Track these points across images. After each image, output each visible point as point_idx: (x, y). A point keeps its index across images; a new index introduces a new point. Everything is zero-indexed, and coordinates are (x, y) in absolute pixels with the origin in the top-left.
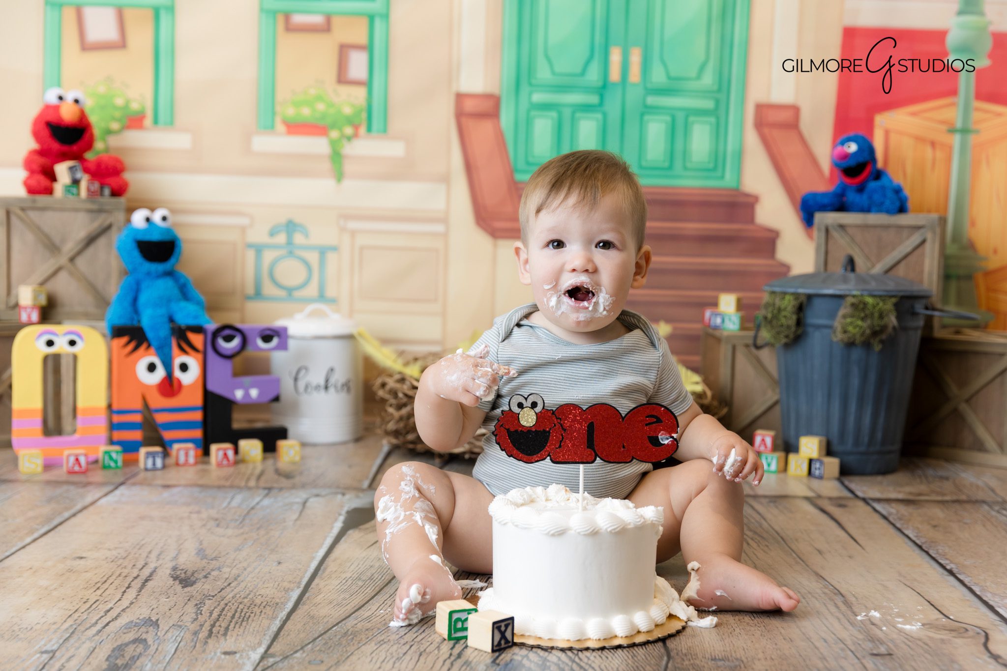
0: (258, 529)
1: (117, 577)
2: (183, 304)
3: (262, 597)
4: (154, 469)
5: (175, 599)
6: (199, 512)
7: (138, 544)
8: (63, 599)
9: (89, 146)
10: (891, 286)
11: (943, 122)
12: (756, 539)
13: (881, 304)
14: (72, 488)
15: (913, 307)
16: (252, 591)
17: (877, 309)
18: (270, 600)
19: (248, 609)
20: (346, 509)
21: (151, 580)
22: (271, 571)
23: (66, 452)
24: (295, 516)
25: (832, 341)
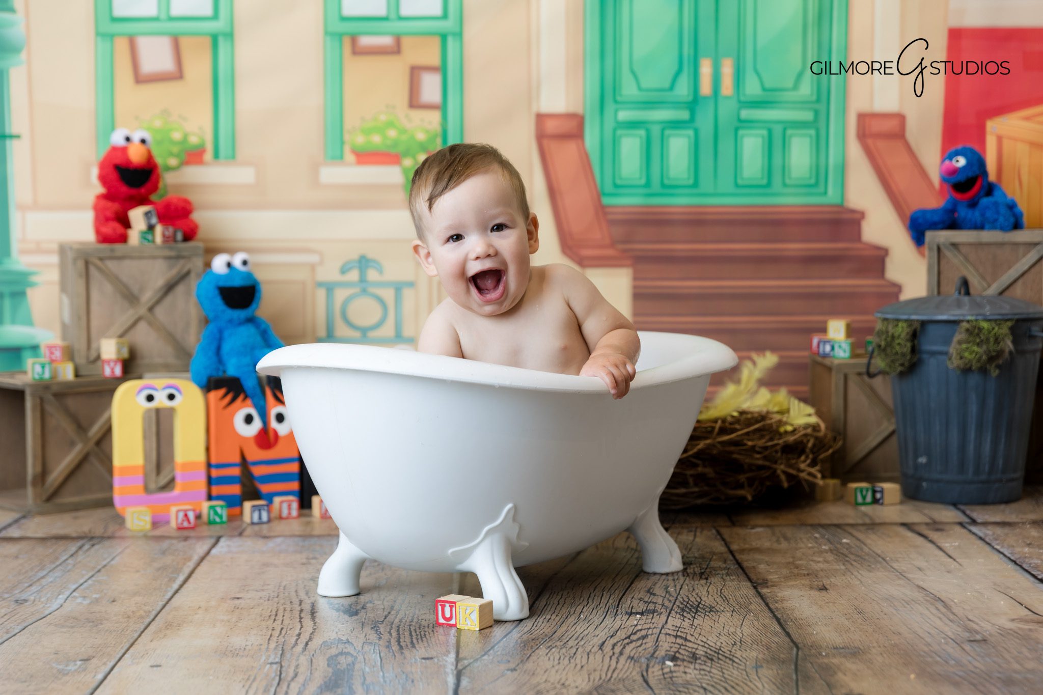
4: (260, 523)
9: (155, 188)
10: (1006, 309)
13: (996, 329)
15: (1029, 330)
16: (413, 617)
17: (993, 333)
21: (317, 612)
25: (947, 368)
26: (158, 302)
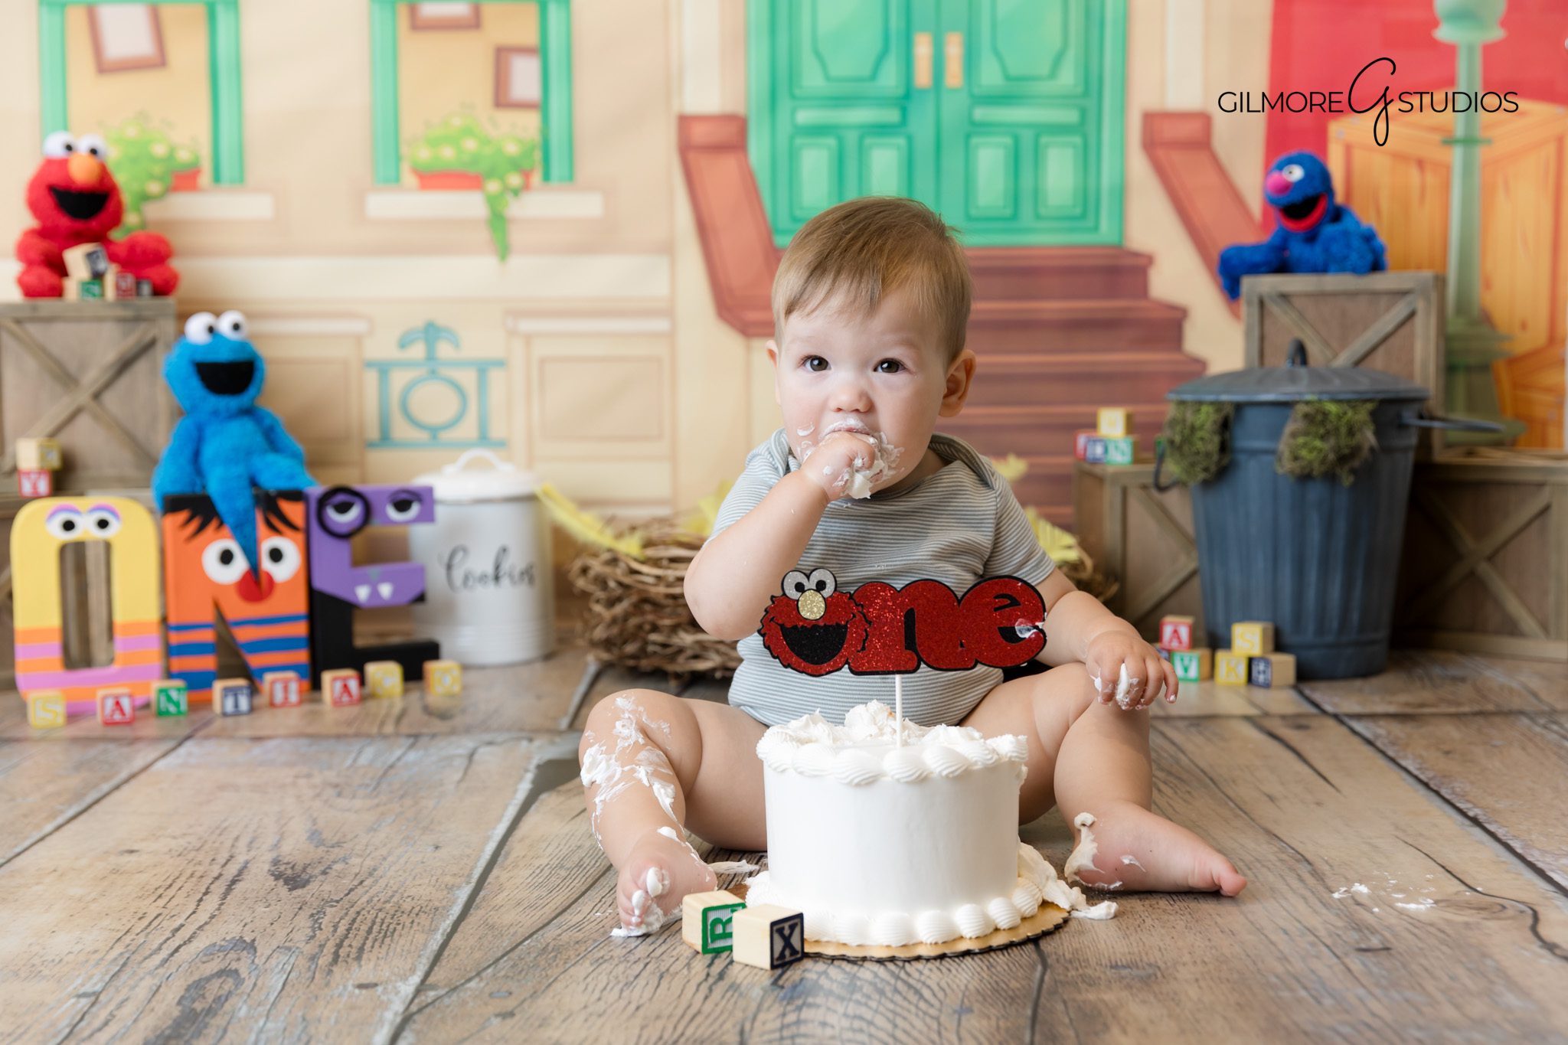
0: (402, 797)
1: (187, 879)
2: (271, 457)
3: (413, 899)
4: (237, 713)
5: (278, 907)
6: (309, 776)
7: (217, 828)
8: (107, 915)
9: (116, 220)
10: (1364, 385)
11: (1434, 129)
12: (1171, 782)
13: (1350, 413)
14: (111, 746)
15: (1399, 416)
16: (396, 892)
17: (1345, 420)
18: (426, 904)
19: (392, 918)
20: (535, 761)
21: (240, 881)
22: (424, 861)
23: (101, 693)
24: (457, 776)
25: (1275, 474)
26: (108, 385)
